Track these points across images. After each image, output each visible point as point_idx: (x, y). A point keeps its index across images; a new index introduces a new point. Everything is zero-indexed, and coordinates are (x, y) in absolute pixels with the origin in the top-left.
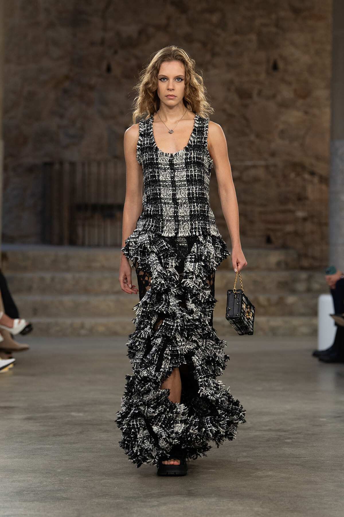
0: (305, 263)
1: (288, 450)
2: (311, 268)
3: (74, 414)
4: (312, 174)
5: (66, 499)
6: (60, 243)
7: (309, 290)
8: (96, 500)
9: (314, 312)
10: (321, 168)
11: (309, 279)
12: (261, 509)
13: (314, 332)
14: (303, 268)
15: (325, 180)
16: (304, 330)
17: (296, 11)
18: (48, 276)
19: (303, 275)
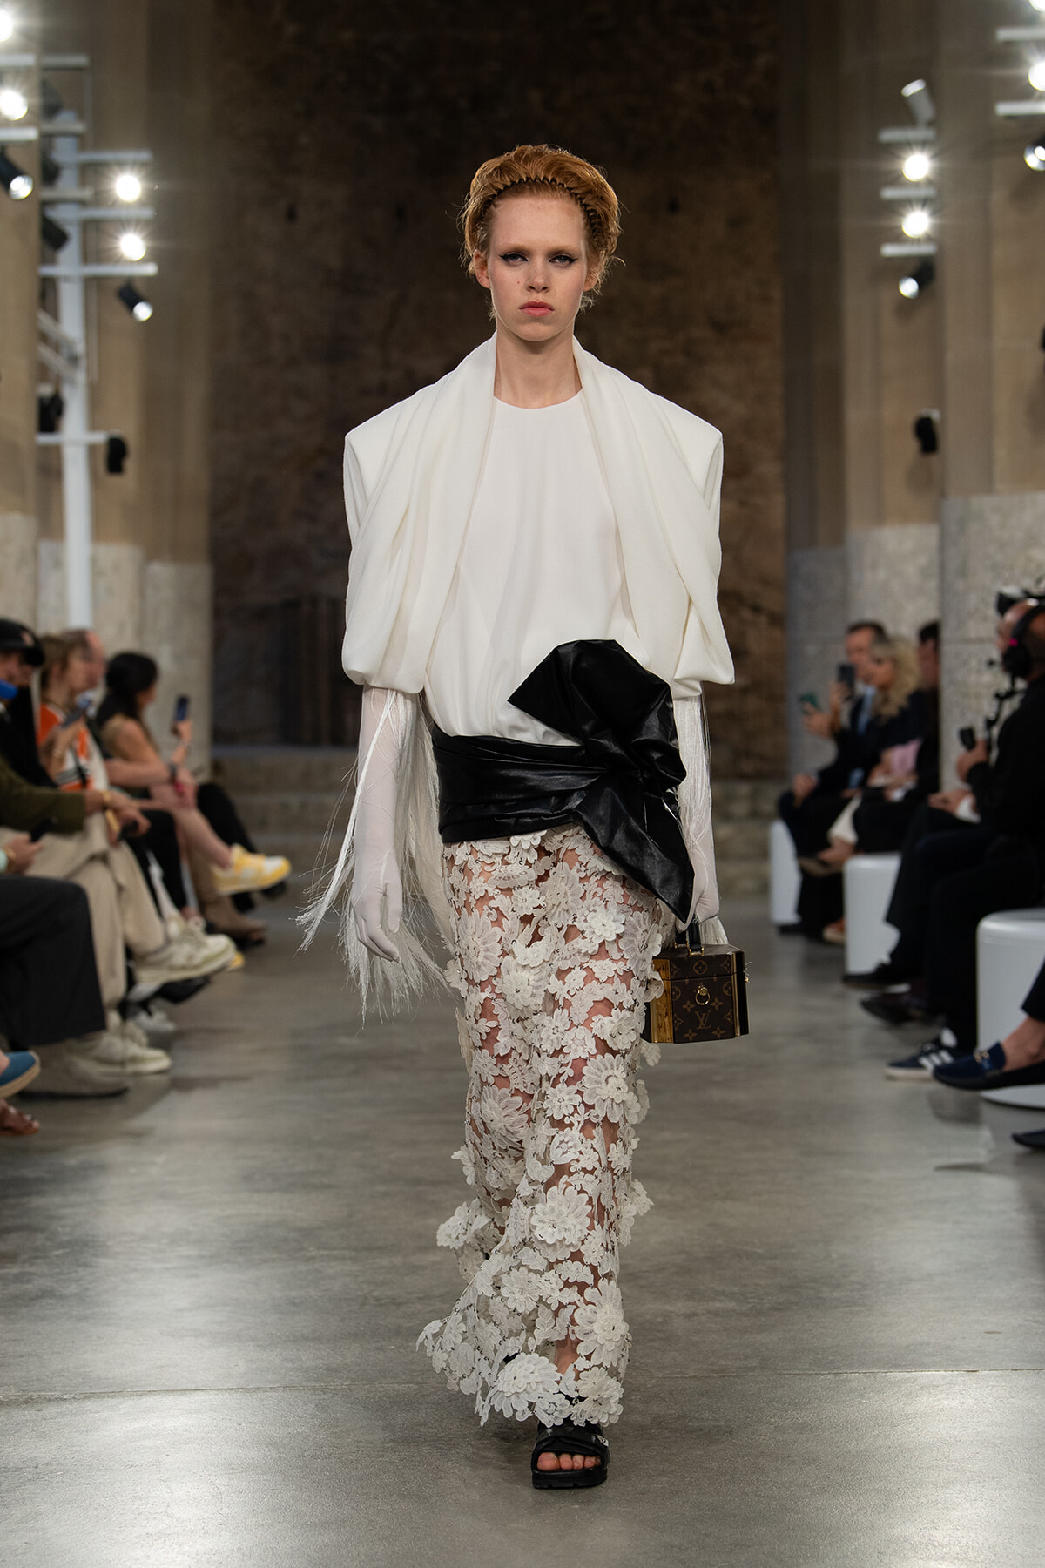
0: (748, 766)
1: (716, 1094)
2: (756, 777)
3: (343, 1040)
4: (757, 609)
5: (329, 1186)
6: (315, 742)
7: (755, 815)
8: (382, 1188)
9: (763, 852)
10: (771, 600)
11: (754, 796)
12: (668, 1197)
13: (764, 889)
14: (743, 777)
15: (778, 620)
16: (748, 884)
17: (720, 327)
18: (294, 800)
19: (744, 789)
